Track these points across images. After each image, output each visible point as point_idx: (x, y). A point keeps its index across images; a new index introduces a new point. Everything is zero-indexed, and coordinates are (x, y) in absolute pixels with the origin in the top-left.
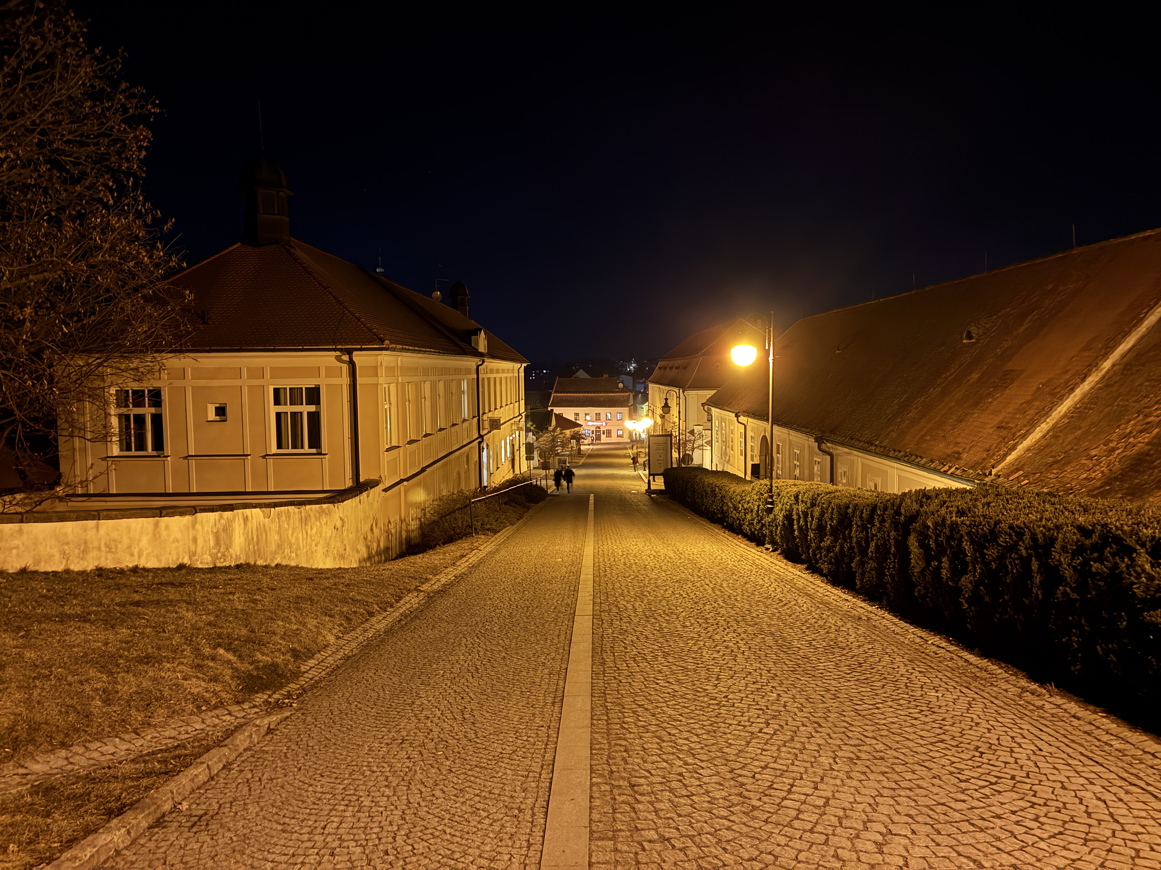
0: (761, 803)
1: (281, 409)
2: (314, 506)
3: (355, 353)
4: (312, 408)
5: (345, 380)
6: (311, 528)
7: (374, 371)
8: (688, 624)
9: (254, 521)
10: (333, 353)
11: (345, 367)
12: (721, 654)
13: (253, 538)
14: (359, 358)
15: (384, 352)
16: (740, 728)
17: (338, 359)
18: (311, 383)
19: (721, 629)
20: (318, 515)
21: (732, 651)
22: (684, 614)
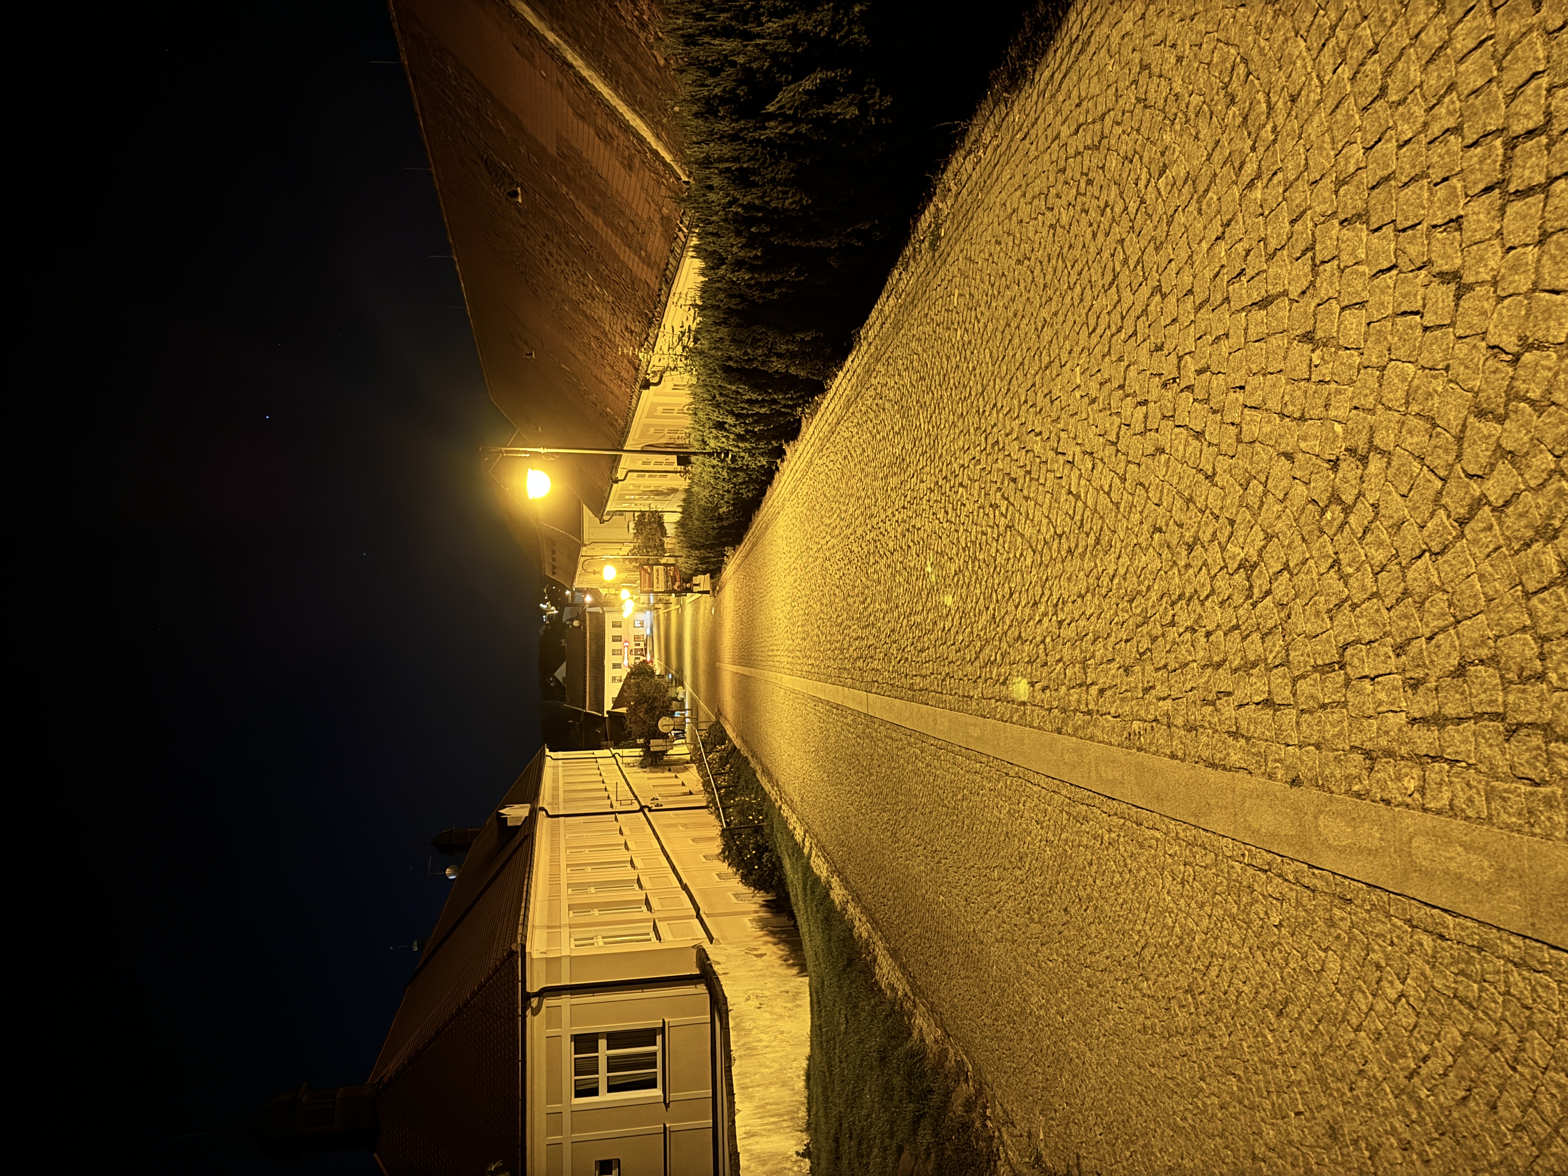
0: (1092, 534)
1: (603, 1086)
2: (732, 1039)
3: (528, 990)
4: (602, 1043)
5: (565, 1001)
6: (760, 1041)
7: (552, 963)
8: (876, 577)
9: (750, 1121)
10: (528, 1020)
11: (547, 1002)
12: (911, 544)
13: (773, 1123)
14: (535, 983)
15: (528, 950)
16: (1001, 540)
17: (536, 1012)
18: (568, 1047)
19: (881, 537)
20: (743, 1033)
21: (908, 530)
22: (864, 580)
